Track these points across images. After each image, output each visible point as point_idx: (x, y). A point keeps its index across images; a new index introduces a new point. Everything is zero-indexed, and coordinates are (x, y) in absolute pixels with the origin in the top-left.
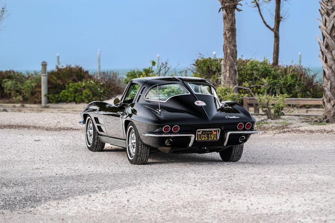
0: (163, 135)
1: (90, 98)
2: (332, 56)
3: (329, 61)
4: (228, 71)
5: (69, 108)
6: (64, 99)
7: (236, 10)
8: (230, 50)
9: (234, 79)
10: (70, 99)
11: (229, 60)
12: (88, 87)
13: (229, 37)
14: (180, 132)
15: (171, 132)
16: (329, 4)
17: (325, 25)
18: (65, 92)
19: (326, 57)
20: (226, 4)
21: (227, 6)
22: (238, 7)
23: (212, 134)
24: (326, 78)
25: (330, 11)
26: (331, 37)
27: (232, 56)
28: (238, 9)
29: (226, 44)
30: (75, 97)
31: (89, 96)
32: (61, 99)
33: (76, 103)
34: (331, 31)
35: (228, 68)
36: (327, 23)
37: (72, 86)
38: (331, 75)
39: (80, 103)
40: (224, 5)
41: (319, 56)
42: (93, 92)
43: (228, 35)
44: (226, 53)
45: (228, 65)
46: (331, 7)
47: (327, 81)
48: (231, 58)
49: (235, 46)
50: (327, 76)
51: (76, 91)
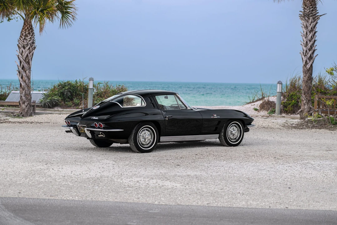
2: (26, 74)
3: (24, 78)
16: (25, 41)
19: (22, 75)
25: (25, 46)
26: (26, 62)
34: (26, 58)
36: (23, 53)
38: (25, 86)
46: (27, 44)
47: (22, 90)
50: (22, 87)
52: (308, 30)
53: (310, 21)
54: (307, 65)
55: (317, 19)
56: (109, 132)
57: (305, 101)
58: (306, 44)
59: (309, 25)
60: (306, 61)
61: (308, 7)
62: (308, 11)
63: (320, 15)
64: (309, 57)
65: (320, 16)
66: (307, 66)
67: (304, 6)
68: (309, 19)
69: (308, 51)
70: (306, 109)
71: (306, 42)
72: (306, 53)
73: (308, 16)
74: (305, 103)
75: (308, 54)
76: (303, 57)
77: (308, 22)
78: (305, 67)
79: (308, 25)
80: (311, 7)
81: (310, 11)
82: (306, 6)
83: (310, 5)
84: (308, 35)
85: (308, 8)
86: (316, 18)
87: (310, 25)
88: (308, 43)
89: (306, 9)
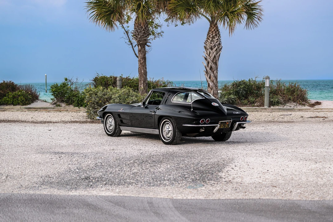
0: (200, 125)
1: (23, 102)
2: (214, 74)
3: (212, 78)
4: (142, 84)
5: (9, 109)
6: (5, 103)
7: (146, 46)
8: (144, 70)
9: (146, 89)
10: (10, 102)
11: (143, 77)
12: (22, 95)
13: (142, 63)
14: (210, 124)
15: (205, 124)
16: (212, 42)
17: (209, 56)
18: (6, 98)
19: (210, 75)
20: (141, 42)
21: (141, 43)
22: (148, 44)
23: (226, 124)
24: (210, 88)
25: (213, 47)
26: (213, 63)
27: (145, 75)
28: (147, 45)
29: (141, 67)
30: (13, 101)
31: (23, 101)
32: (3, 103)
33: (14, 105)
34: (213, 59)
35: (142, 82)
36: (210, 54)
37: (11, 94)
38: (213, 86)
39: (16, 105)
40: (139, 43)
41: (205, 74)
42: (25, 98)
43: (142, 62)
44: (141, 73)
45: (142, 80)
46: (214, 45)
47: (210, 90)
48: (144, 76)
49: (146, 68)
50: (210, 86)
51: (14, 97)
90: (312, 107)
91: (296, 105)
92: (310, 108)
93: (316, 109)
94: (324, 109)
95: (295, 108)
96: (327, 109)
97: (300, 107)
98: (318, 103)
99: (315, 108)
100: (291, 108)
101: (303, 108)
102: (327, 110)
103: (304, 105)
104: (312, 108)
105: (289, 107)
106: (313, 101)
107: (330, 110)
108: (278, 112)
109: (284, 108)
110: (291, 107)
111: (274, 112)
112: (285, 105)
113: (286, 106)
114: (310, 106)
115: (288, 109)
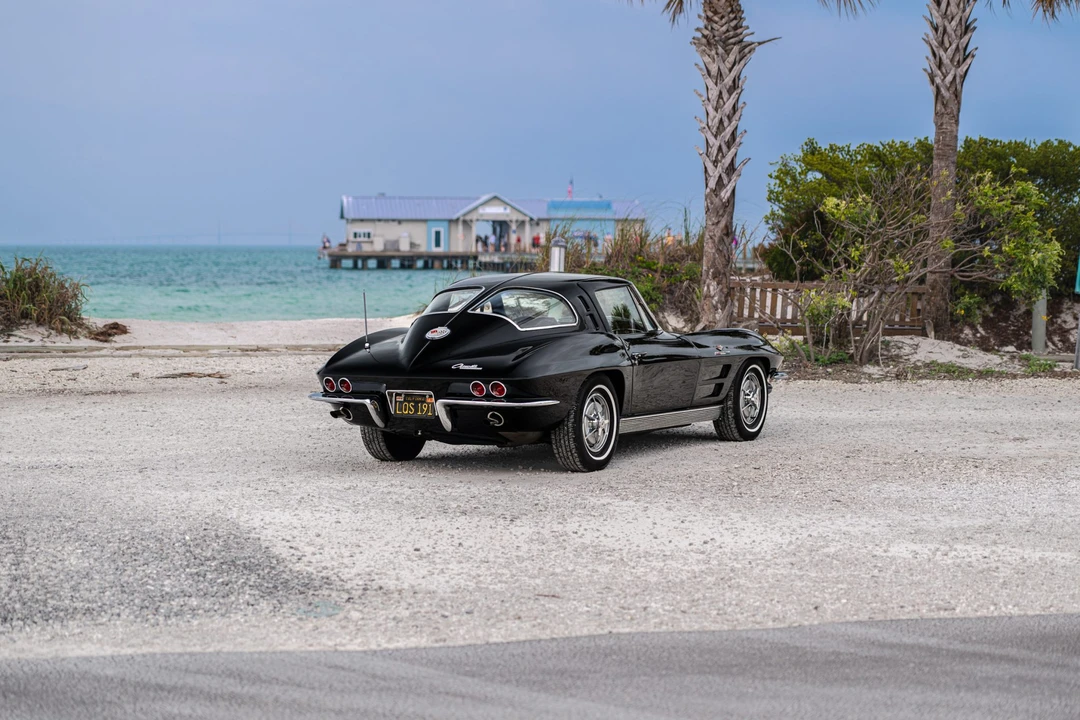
23: (425, 402)
52: (725, 86)
53: (731, 58)
54: (721, 190)
55: (750, 52)
56: (524, 408)
57: (716, 298)
58: (718, 128)
59: (727, 72)
60: (720, 177)
61: (722, 17)
62: (724, 28)
63: (761, 41)
64: (727, 165)
65: (760, 44)
66: (722, 194)
67: (710, 14)
68: (728, 52)
69: (724, 148)
70: (720, 321)
71: (717, 120)
72: (717, 155)
73: (724, 43)
74: (717, 302)
75: (723, 157)
76: (710, 166)
77: (724, 62)
78: (716, 196)
79: (725, 71)
80: (732, 16)
81: (730, 29)
82: (715, 13)
83: (729, 9)
84: (725, 100)
85: (724, 21)
86: (747, 50)
87: (730, 70)
88: (726, 123)
89: (716, 23)
90: (106, 341)
91: (46, 333)
92: (100, 344)
93: (122, 349)
94: (149, 347)
95: (49, 344)
96: (159, 347)
97: (63, 341)
98: (117, 329)
99: (117, 345)
100: (32, 344)
101: (75, 343)
102: (158, 351)
103: (72, 334)
104: (106, 345)
105: (26, 343)
106: (99, 322)
107: (170, 352)
108: (28, 358)
109: (8, 344)
110: (31, 341)
111: (16, 358)
112: (9, 336)
113: (12, 339)
114: (97, 339)
115: (26, 349)
